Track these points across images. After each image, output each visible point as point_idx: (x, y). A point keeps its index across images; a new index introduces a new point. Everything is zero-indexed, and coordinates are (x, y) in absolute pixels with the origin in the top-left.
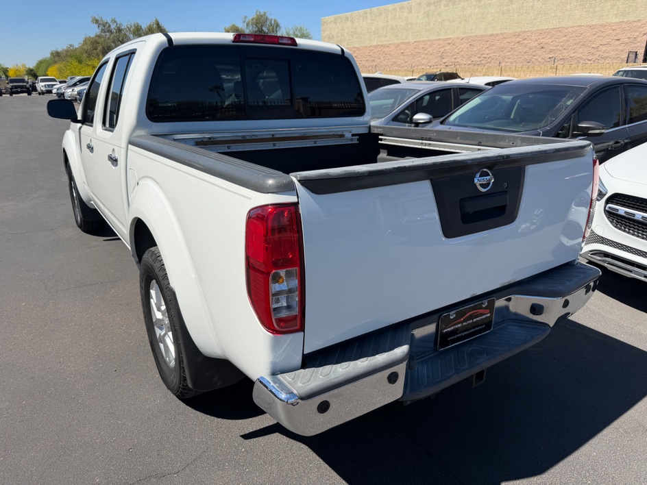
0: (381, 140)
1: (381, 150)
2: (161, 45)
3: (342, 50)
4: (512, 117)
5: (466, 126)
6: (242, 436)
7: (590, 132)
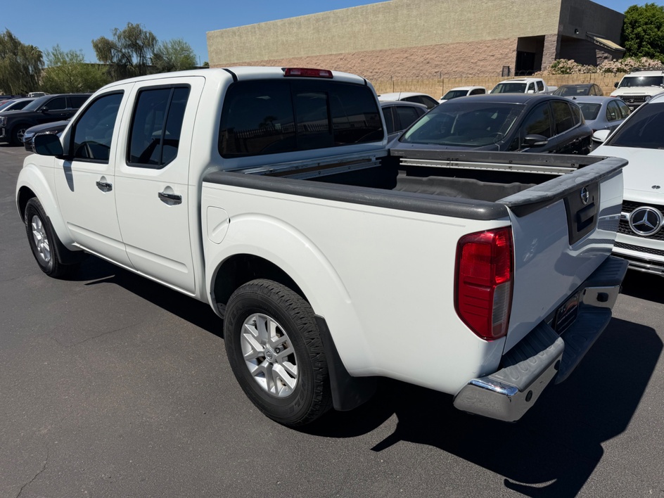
0: (402, 162)
1: (399, 171)
2: (227, 81)
3: (365, 80)
4: (452, 132)
5: (427, 144)
6: (373, 449)
7: (536, 144)
